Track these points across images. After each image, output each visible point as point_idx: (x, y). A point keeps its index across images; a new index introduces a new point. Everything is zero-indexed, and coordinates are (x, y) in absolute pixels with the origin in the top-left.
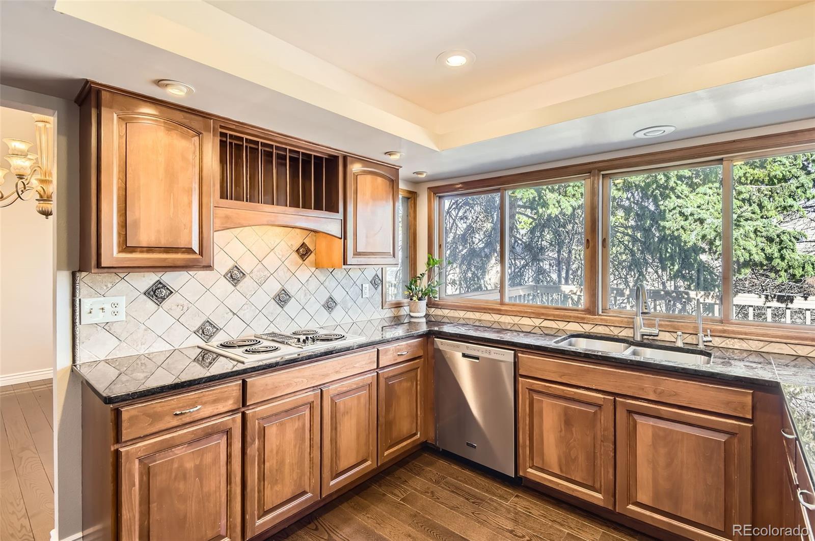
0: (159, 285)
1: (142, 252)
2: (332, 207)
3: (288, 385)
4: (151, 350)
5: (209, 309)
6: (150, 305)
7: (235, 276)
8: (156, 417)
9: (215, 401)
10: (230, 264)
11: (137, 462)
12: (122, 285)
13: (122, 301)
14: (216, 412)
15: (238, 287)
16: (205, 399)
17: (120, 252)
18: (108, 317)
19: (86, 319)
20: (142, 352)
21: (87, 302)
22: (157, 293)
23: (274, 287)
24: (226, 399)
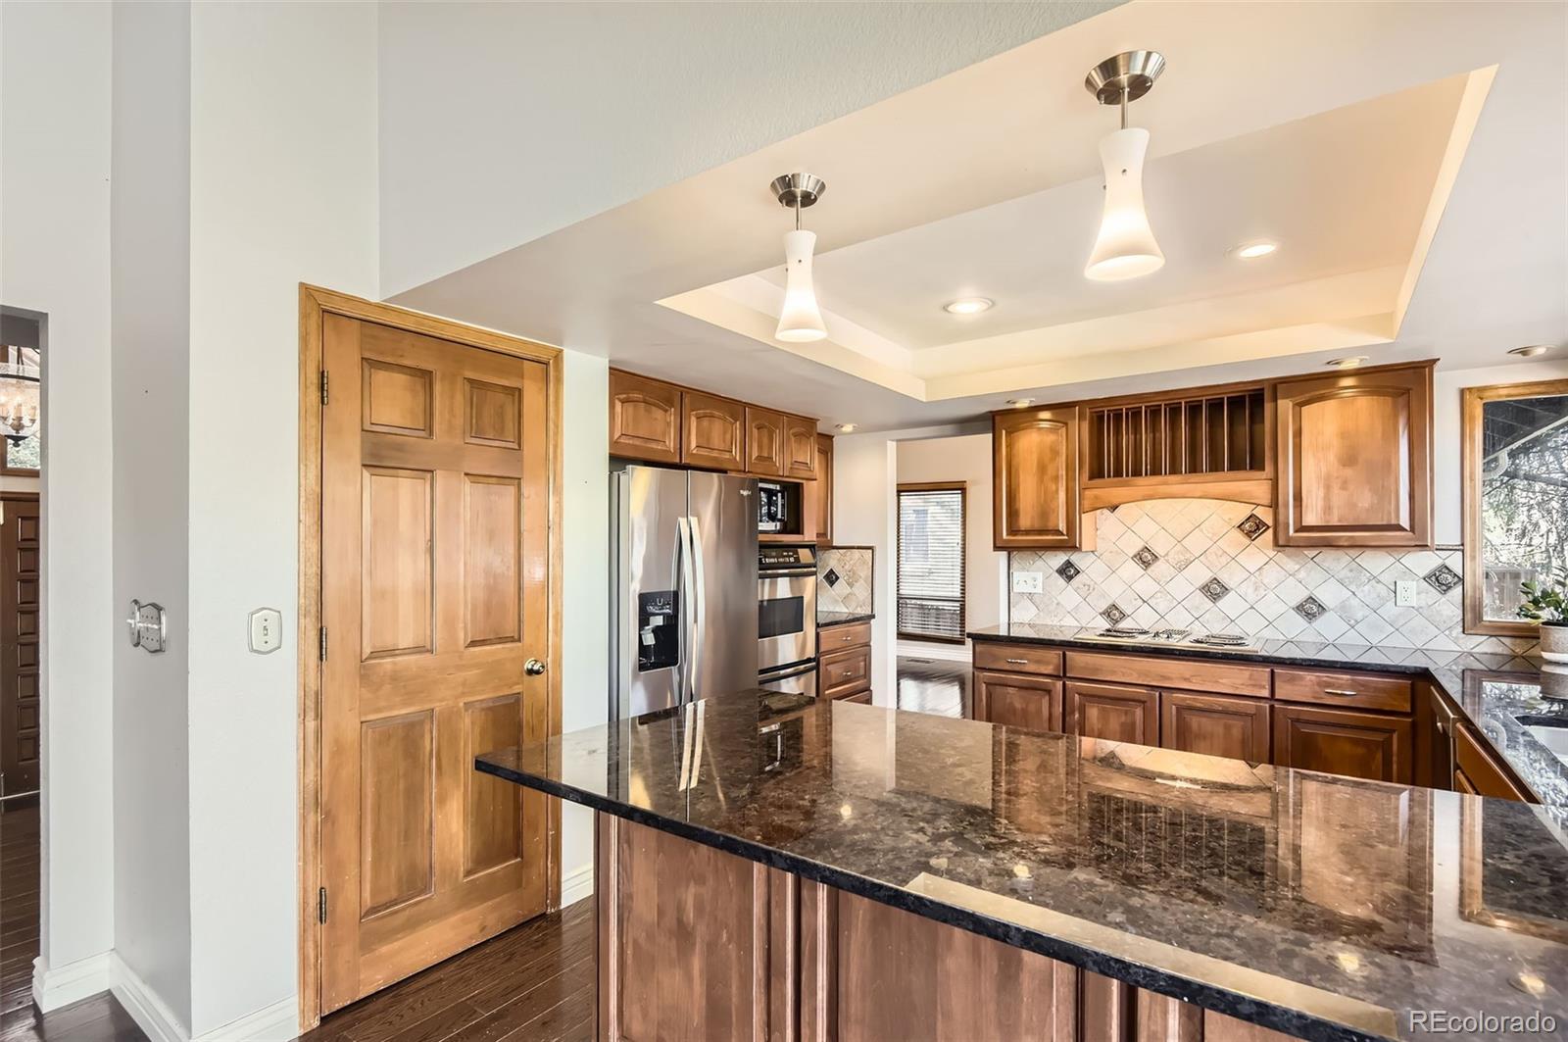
0: (1069, 564)
1: (1022, 535)
2: (1257, 464)
3: (1114, 673)
4: (1062, 623)
5: (1114, 592)
6: (1061, 581)
7: (1145, 558)
8: (995, 658)
9: (1038, 662)
10: (1139, 546)
11: (984, 685)
12: (1039, 563)
13: (1040, 576)
14: (1038, 671)
15: (1149, 570)
16: (1030, 657)
17: (1007, 535)
18: (1033, 591)
19: (1016, 589)
20: (1055, 623)
21: (1017, 576)
22: (1067, 572)
23: (1201, 574)
24: (1048, 663)
